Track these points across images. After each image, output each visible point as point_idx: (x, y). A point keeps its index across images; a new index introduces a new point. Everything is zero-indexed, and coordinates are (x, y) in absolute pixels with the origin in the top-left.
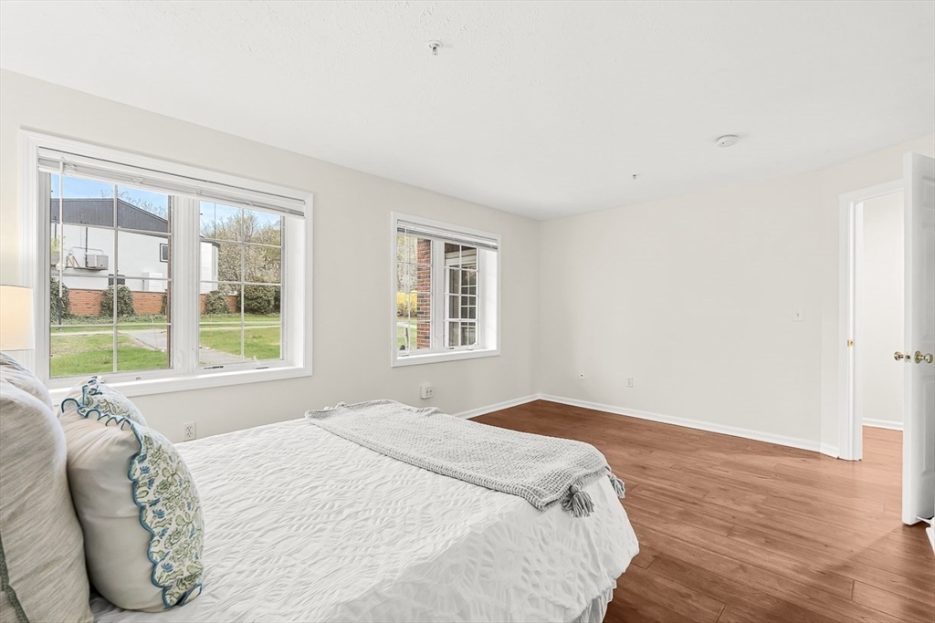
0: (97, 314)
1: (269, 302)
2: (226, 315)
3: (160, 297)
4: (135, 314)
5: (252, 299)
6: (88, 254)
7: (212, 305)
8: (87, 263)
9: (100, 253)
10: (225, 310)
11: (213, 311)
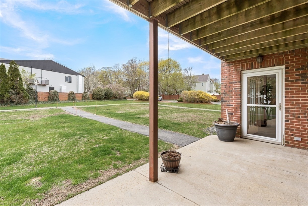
0: (47, 100)
1: (103, 96)
2: (89, 101)
3: (67, 94)
4: (59, 101)
5: (98, 95)
6: (42, 79)
7: (84, 97)
8: (42, 83)
9: (46, 79)
10: (89, 99)
11: (85, 99)
